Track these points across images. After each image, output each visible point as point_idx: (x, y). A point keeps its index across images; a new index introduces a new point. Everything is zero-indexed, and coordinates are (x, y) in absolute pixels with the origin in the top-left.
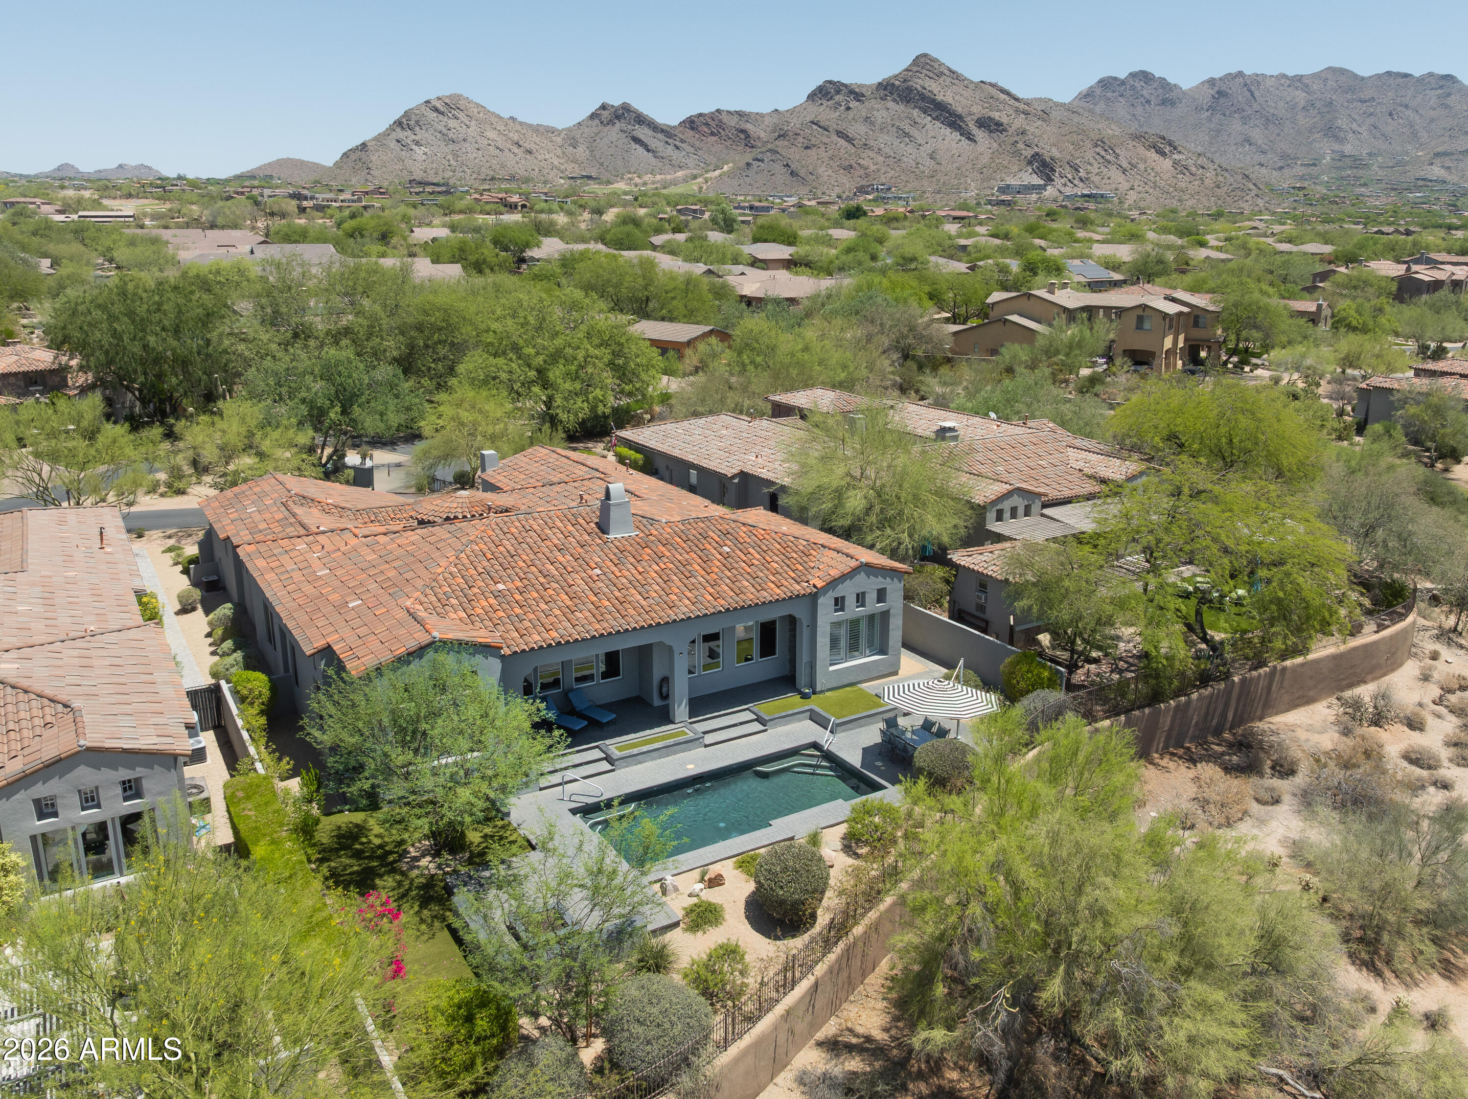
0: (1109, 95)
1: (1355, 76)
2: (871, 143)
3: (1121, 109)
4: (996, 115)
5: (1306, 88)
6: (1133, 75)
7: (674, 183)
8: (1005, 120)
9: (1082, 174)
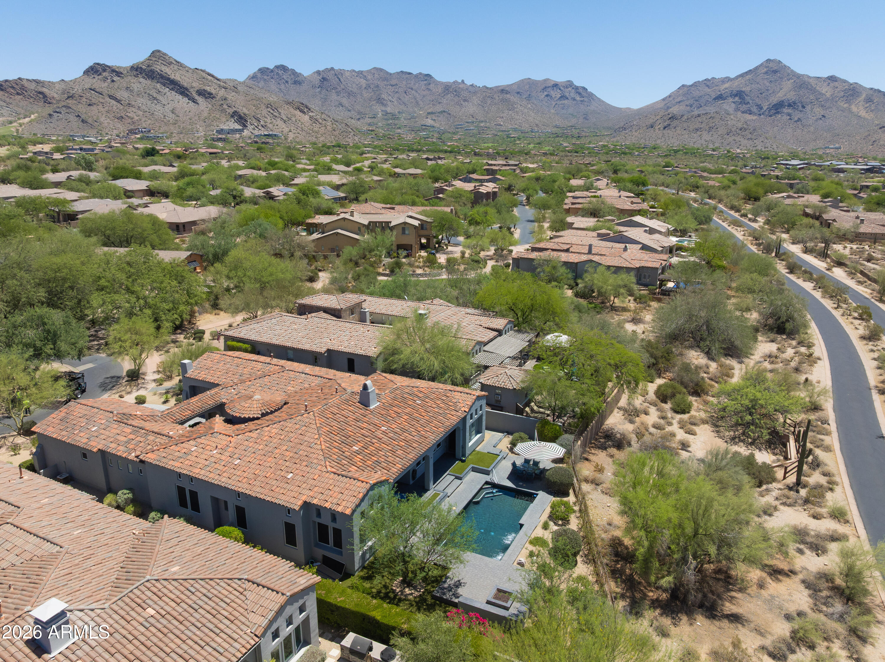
4: (208, 89)
5: (365, 78)
6: (277, 67)
8: (213, 91)
9: (262, 123)
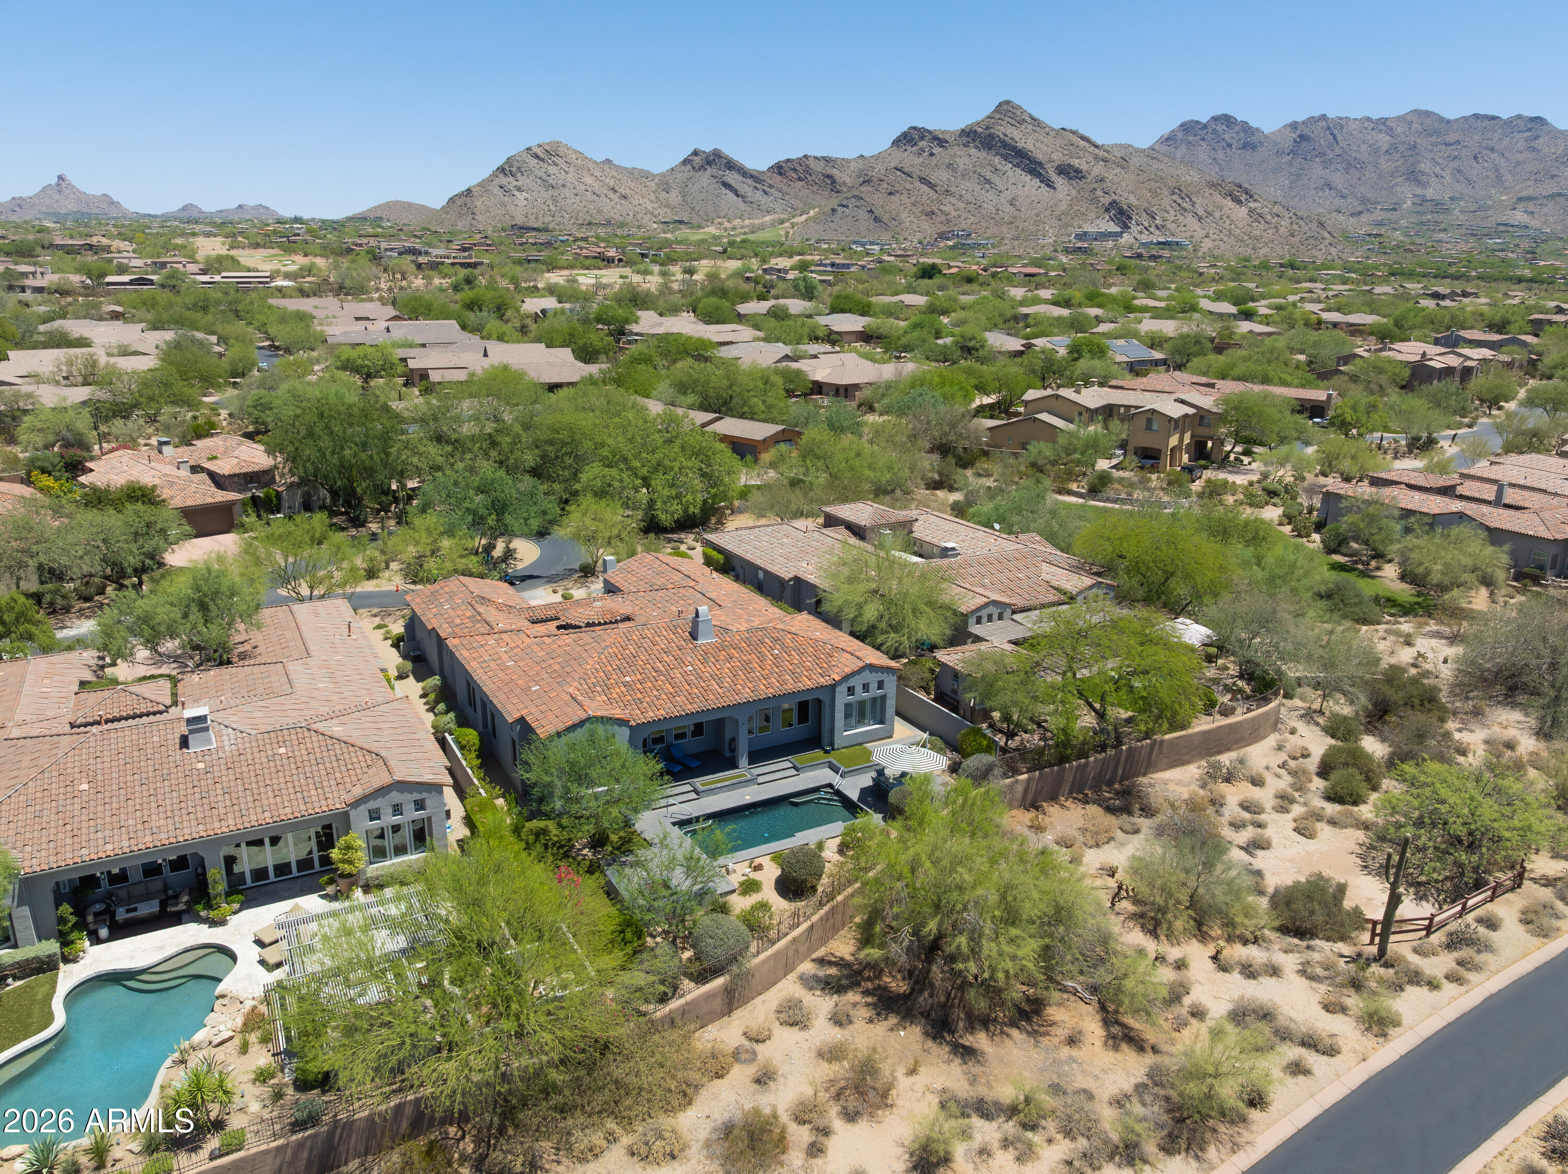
0: (1191, 138)
1: (1441, 119)
2: (953, 189)
3: (1202, 153)
4: (1076, 162)
5: (1390, 131)
6: (1215, 119)
7: (762, 228)
8: (1084, 167)
9: (1159, 221)
